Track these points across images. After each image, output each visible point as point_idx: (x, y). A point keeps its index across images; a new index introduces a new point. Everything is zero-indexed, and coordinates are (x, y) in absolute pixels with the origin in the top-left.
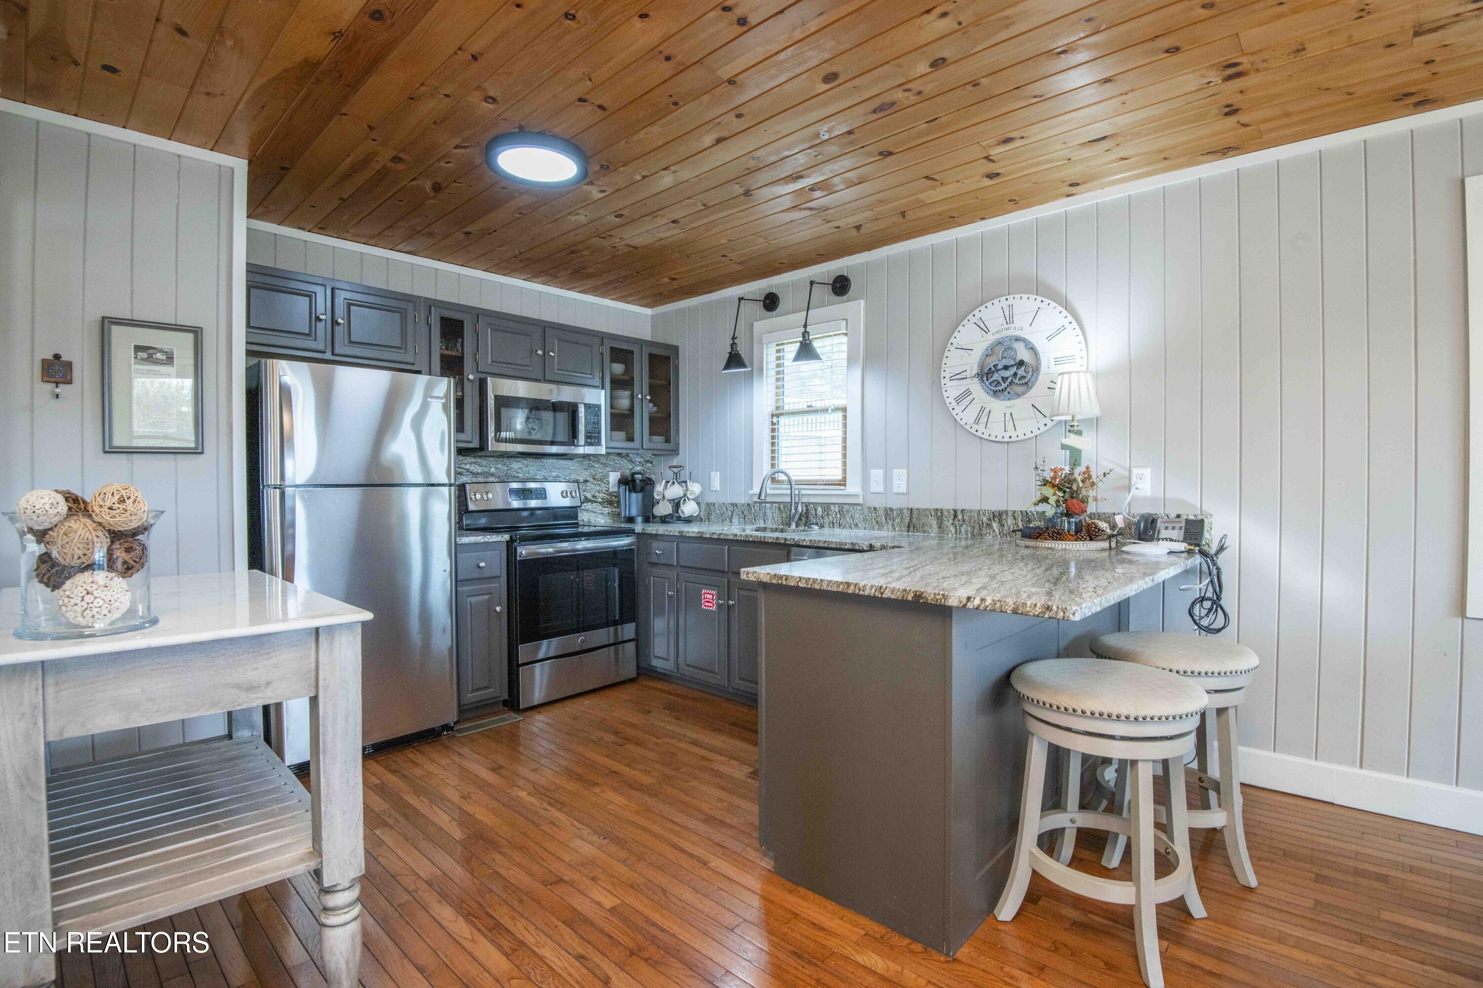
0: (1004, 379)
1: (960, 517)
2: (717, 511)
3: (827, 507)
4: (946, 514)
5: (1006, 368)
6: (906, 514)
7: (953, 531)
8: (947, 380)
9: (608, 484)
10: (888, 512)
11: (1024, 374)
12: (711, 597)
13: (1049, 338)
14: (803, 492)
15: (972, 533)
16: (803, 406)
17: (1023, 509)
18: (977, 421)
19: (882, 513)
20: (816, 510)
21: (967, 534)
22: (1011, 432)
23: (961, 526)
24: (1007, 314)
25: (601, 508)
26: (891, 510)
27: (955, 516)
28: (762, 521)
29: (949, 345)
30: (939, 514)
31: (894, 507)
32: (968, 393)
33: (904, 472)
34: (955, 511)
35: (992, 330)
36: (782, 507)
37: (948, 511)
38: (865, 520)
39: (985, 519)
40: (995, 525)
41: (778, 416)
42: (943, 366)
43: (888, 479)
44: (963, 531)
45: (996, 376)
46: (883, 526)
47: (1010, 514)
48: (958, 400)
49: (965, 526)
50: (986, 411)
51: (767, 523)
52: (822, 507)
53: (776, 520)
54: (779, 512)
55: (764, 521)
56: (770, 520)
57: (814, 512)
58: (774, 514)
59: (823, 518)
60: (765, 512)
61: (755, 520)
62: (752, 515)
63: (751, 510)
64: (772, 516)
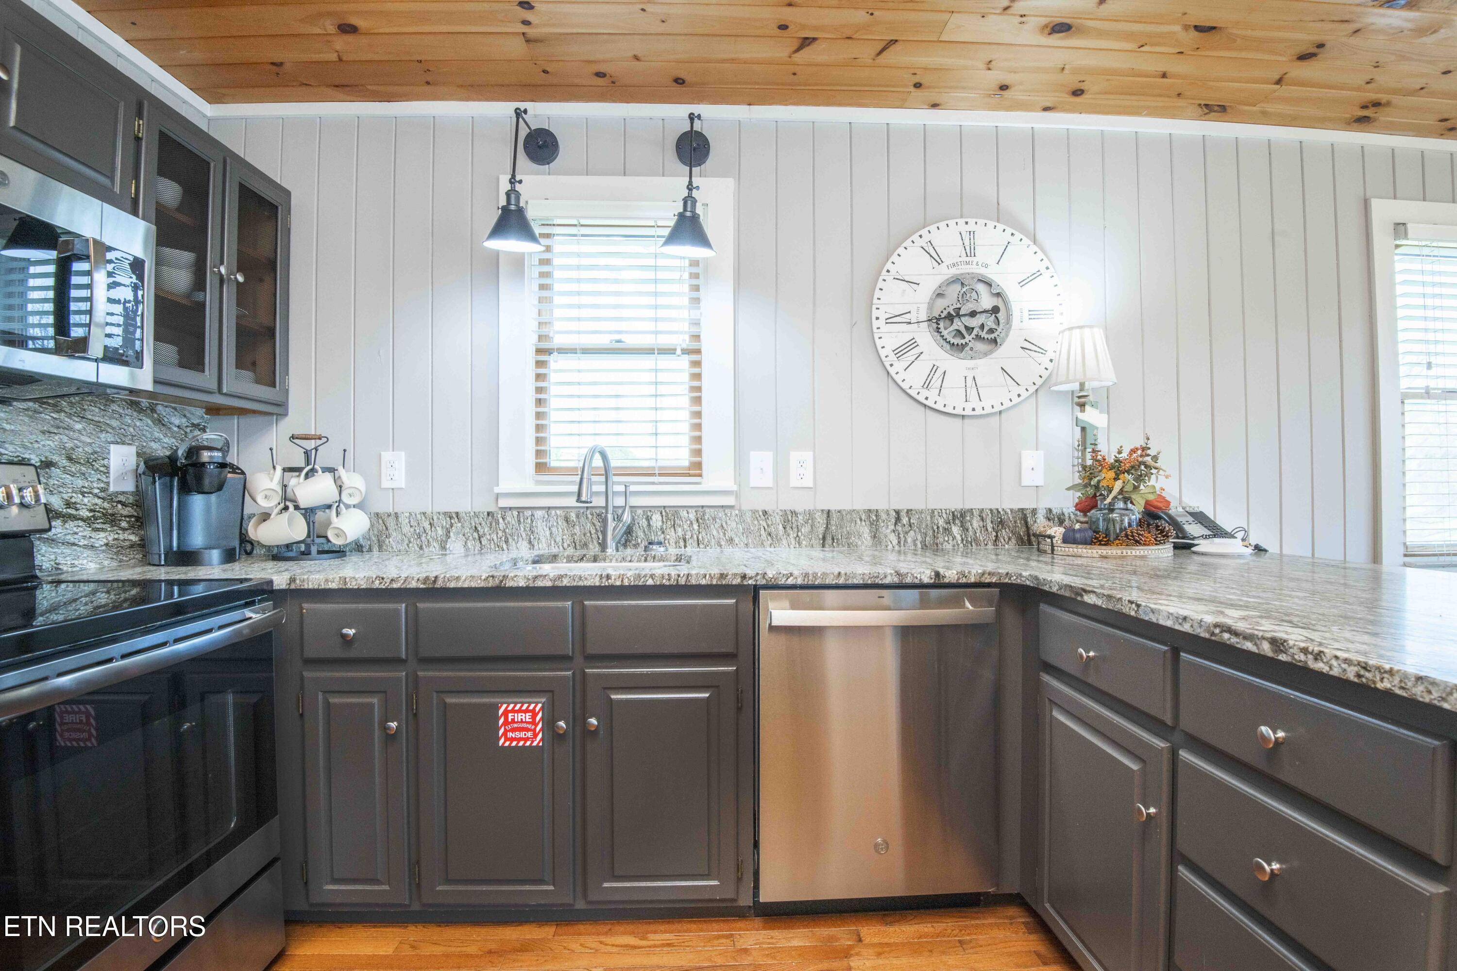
0: (970, 330)
1: (905, 520)
2: (406, 529)
3: (671, 515)
4: (884, 516)
5: (973, 314)
6: (821, 520)
7: (895, 542)
8: (881, 323)
9: (107, 473)
10: (789, 518)
11: (994, 326)
12: (528, 717)
13: (1022, 283)
14: (633, 488)
15: (923, 543)
17: (993, 507)
18: (927, 385)
19: (777, 519)
20: (648, 519)
21: (915, 545)
22: (974, 402)
23: (907, 533)
24: (967, 243)
25: (88, 532)
26: (794, 513)
27: (898, 519)
28: (524, 545)
29: (884, 272)
30: (873, 517)
31: (799, 509)
32: (912, 344)
33: (808, 456)
34: (898, 512)
35: (947, 261)
36: (573, 516)
37: (887, 512)
38: (747, 532)
39: (941, 522)
40: (956, 530)
41: (548, 352)
42: (875, 301)
43: (780, 469)
44: (909, 540)
45: (958, 324)
46: (779, 540)
47: (976, 513)
48: (899, 352)
49: (912, 533)
50: (940, 372)
51: (536, 547)
52: (661, 513)
53: (559, 539)
54: (565, 524)
55: (530, 542)
56: (544, 540)
57: (644, 523)
58: (554, 529)
59: (663, 533)
60: (531, 526)
61: (507, 542)
62: (500, 534)
63: (498, 523)
64: (548, 533)
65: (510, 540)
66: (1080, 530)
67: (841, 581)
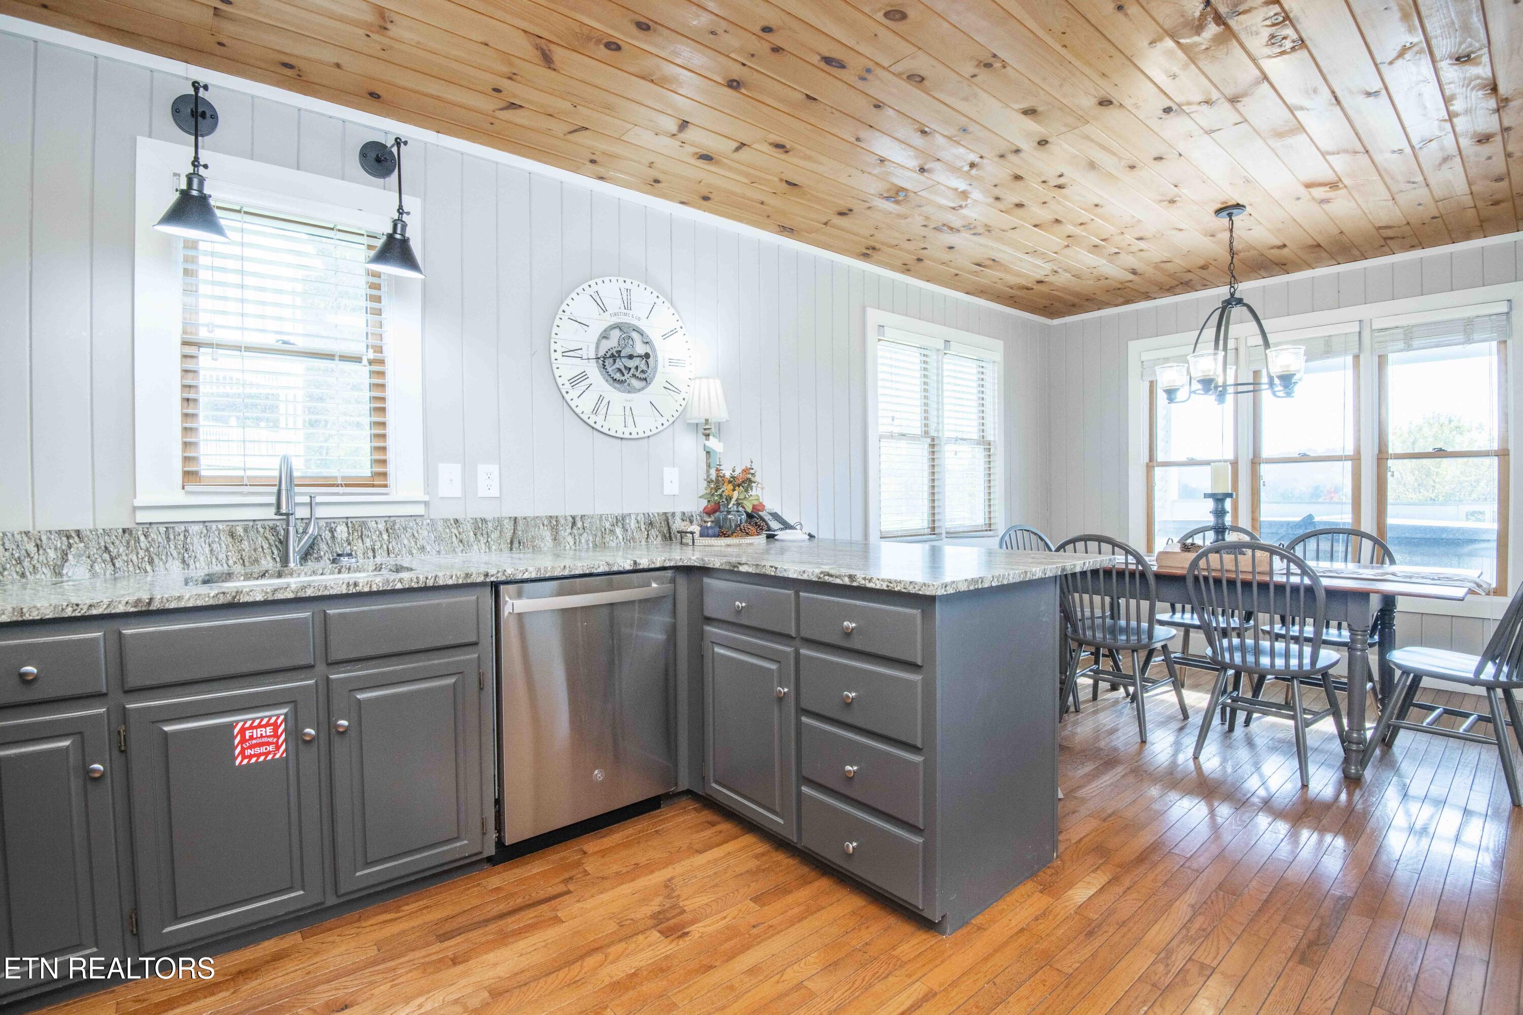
0: (628, 369)
1: (579, 524)
3: (358, 527)
4: (562, 521)
5: (631, 357)
6: (508, 526)
7: (572, 543)
8: (558, 355)
10: (480, 525)
11: (645, 368)
13: (665, 337)
14: (319, 499)
15: (594, 542)
16: (270, 340)
17: (646, 512)
18: (595, 411)
19: (468, 527)
20: (332, 531)
21: (588, 544)
22: (631, 428)
23: (581, 535)
24: (625, 298)
26: (484, 521)
27: (574, 524)
28: (175, 566)
29: (560, 312)
30: (553, 523)
31: (489, 517)
32: (583, 376)
33: (494, 469)
34: (574, 518)
35: (610, 311)
37: (565, 518)
38: (439, 539)
39: (608, 525)
40: (619, 531)
41: (198, 345)
42: (553, 335)
43: (469, 479)
44: (583, 541)
45: (619, 364)
46: (470, 546)
47: (633, 517)
48: (573, 382)
49: (585, 534)
50: (605, 402)
51: (192, 567)
52: (347, 524)
53: (222, 556)
54: (230, 539)
55: (184, 561)
56: (202, 559)
57: (328, 535)
58: (215, 546)
59: (349, 544)
60: (185, 543)
61: (151, 562)
62: (142, 553)
63: (138, 540)
64: (207, 549)
65: (156, 560)
66: (711, 527)
67: (566, 573)
